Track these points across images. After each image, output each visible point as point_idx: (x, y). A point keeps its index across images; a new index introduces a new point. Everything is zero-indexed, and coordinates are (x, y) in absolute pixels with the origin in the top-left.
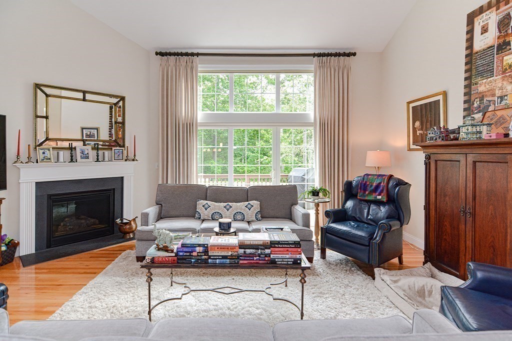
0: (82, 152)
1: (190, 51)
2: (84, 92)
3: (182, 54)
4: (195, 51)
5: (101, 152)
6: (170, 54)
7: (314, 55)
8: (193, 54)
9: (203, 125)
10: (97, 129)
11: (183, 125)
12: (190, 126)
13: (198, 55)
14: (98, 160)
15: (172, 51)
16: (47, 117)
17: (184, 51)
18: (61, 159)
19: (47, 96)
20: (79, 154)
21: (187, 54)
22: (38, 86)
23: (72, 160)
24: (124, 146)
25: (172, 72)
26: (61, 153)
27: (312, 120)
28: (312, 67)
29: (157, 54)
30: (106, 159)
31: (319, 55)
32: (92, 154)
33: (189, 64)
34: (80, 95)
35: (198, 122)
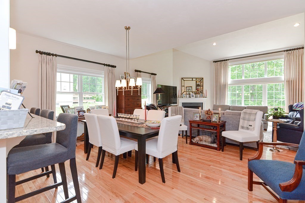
0: (192, 95)
1: (225, 59)
2: (192, 78)
3: (222, 61)
4: (227, 59)
5: (196, 95)
6: (218, 61)
7: (284, 51)
8: (226, 60)
9: (230, 85)
10: (191, 87)
11: (223, 85)
12: (225, 86)
13: (228, 60)
14: (196, 97)
15: (219, 60)
16: (184, 86)
17: (223, 59)
18: (187, 97)
19: (184, 80)
20: (191, 96)
21: (224, 60)
22: (182, 78)
23: (190, 97)
24: (203, 93)
25: (219, 67)
26: (187, 95)
27: (283, 80)
28: (283, 56)
29: (213, 62)
30: (198, 97)
31: (287, 51)
32: (194, 95)
33: (225, 64)
34: (191, 79)
35: (228, 84)
